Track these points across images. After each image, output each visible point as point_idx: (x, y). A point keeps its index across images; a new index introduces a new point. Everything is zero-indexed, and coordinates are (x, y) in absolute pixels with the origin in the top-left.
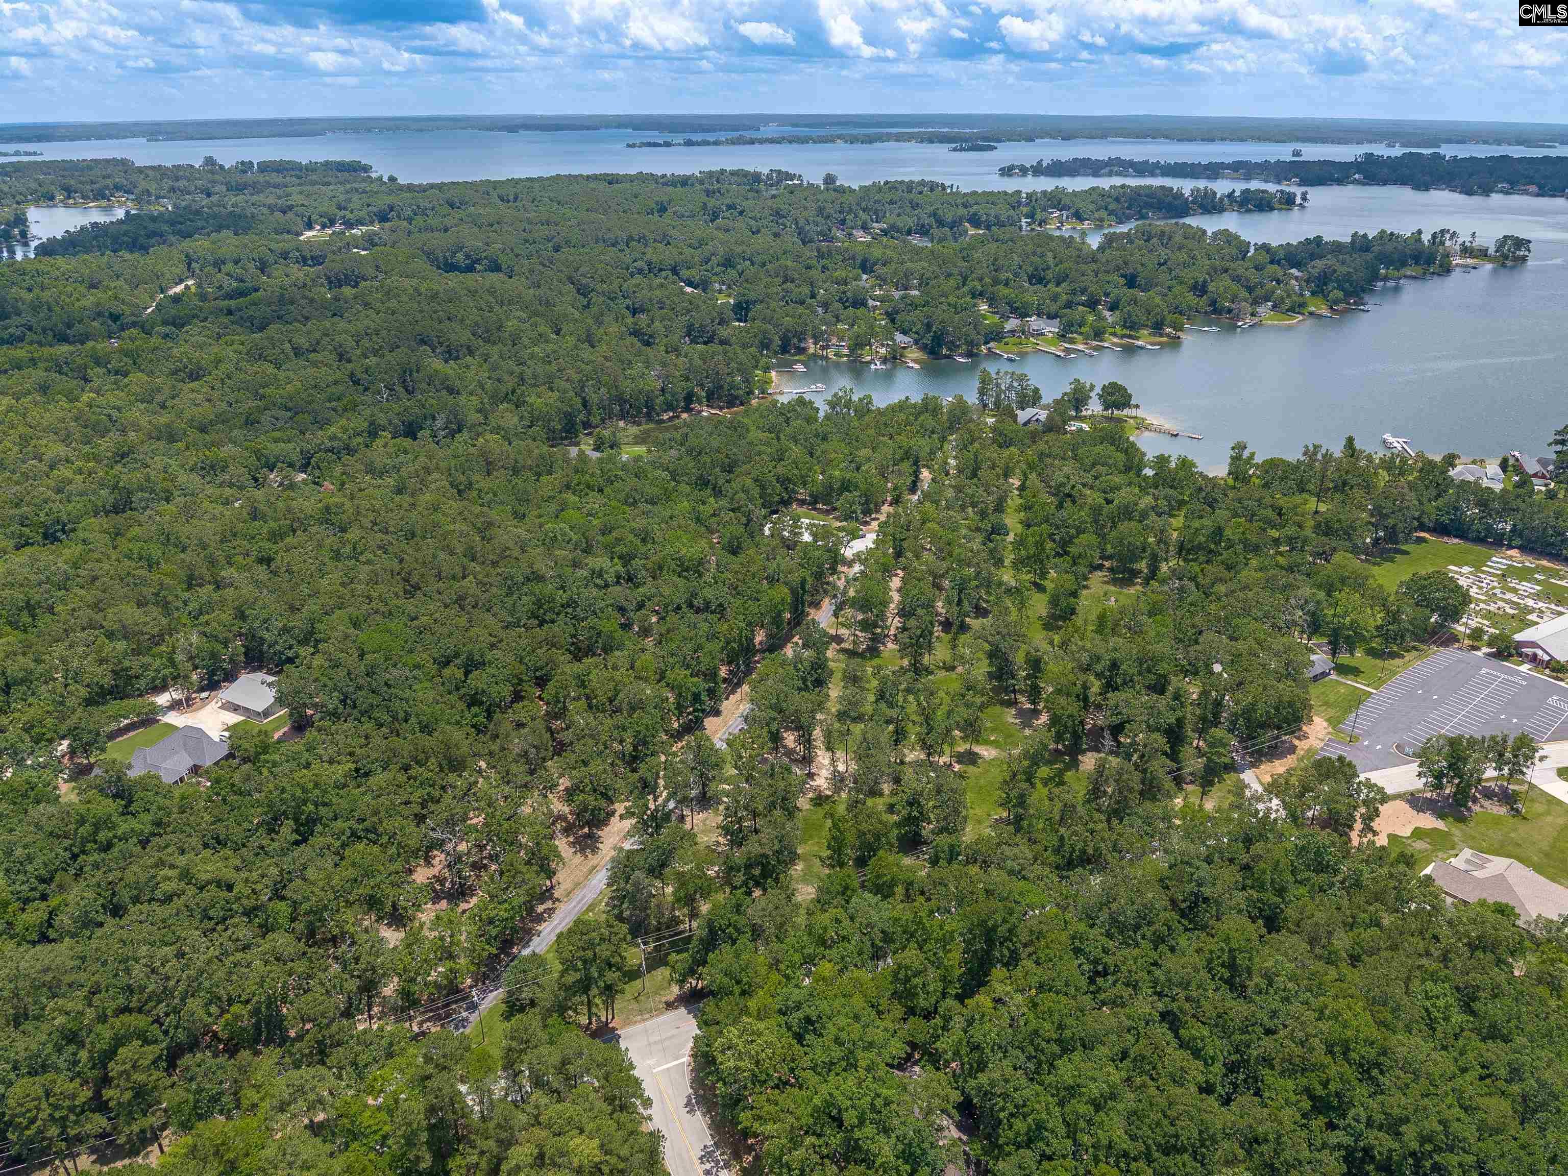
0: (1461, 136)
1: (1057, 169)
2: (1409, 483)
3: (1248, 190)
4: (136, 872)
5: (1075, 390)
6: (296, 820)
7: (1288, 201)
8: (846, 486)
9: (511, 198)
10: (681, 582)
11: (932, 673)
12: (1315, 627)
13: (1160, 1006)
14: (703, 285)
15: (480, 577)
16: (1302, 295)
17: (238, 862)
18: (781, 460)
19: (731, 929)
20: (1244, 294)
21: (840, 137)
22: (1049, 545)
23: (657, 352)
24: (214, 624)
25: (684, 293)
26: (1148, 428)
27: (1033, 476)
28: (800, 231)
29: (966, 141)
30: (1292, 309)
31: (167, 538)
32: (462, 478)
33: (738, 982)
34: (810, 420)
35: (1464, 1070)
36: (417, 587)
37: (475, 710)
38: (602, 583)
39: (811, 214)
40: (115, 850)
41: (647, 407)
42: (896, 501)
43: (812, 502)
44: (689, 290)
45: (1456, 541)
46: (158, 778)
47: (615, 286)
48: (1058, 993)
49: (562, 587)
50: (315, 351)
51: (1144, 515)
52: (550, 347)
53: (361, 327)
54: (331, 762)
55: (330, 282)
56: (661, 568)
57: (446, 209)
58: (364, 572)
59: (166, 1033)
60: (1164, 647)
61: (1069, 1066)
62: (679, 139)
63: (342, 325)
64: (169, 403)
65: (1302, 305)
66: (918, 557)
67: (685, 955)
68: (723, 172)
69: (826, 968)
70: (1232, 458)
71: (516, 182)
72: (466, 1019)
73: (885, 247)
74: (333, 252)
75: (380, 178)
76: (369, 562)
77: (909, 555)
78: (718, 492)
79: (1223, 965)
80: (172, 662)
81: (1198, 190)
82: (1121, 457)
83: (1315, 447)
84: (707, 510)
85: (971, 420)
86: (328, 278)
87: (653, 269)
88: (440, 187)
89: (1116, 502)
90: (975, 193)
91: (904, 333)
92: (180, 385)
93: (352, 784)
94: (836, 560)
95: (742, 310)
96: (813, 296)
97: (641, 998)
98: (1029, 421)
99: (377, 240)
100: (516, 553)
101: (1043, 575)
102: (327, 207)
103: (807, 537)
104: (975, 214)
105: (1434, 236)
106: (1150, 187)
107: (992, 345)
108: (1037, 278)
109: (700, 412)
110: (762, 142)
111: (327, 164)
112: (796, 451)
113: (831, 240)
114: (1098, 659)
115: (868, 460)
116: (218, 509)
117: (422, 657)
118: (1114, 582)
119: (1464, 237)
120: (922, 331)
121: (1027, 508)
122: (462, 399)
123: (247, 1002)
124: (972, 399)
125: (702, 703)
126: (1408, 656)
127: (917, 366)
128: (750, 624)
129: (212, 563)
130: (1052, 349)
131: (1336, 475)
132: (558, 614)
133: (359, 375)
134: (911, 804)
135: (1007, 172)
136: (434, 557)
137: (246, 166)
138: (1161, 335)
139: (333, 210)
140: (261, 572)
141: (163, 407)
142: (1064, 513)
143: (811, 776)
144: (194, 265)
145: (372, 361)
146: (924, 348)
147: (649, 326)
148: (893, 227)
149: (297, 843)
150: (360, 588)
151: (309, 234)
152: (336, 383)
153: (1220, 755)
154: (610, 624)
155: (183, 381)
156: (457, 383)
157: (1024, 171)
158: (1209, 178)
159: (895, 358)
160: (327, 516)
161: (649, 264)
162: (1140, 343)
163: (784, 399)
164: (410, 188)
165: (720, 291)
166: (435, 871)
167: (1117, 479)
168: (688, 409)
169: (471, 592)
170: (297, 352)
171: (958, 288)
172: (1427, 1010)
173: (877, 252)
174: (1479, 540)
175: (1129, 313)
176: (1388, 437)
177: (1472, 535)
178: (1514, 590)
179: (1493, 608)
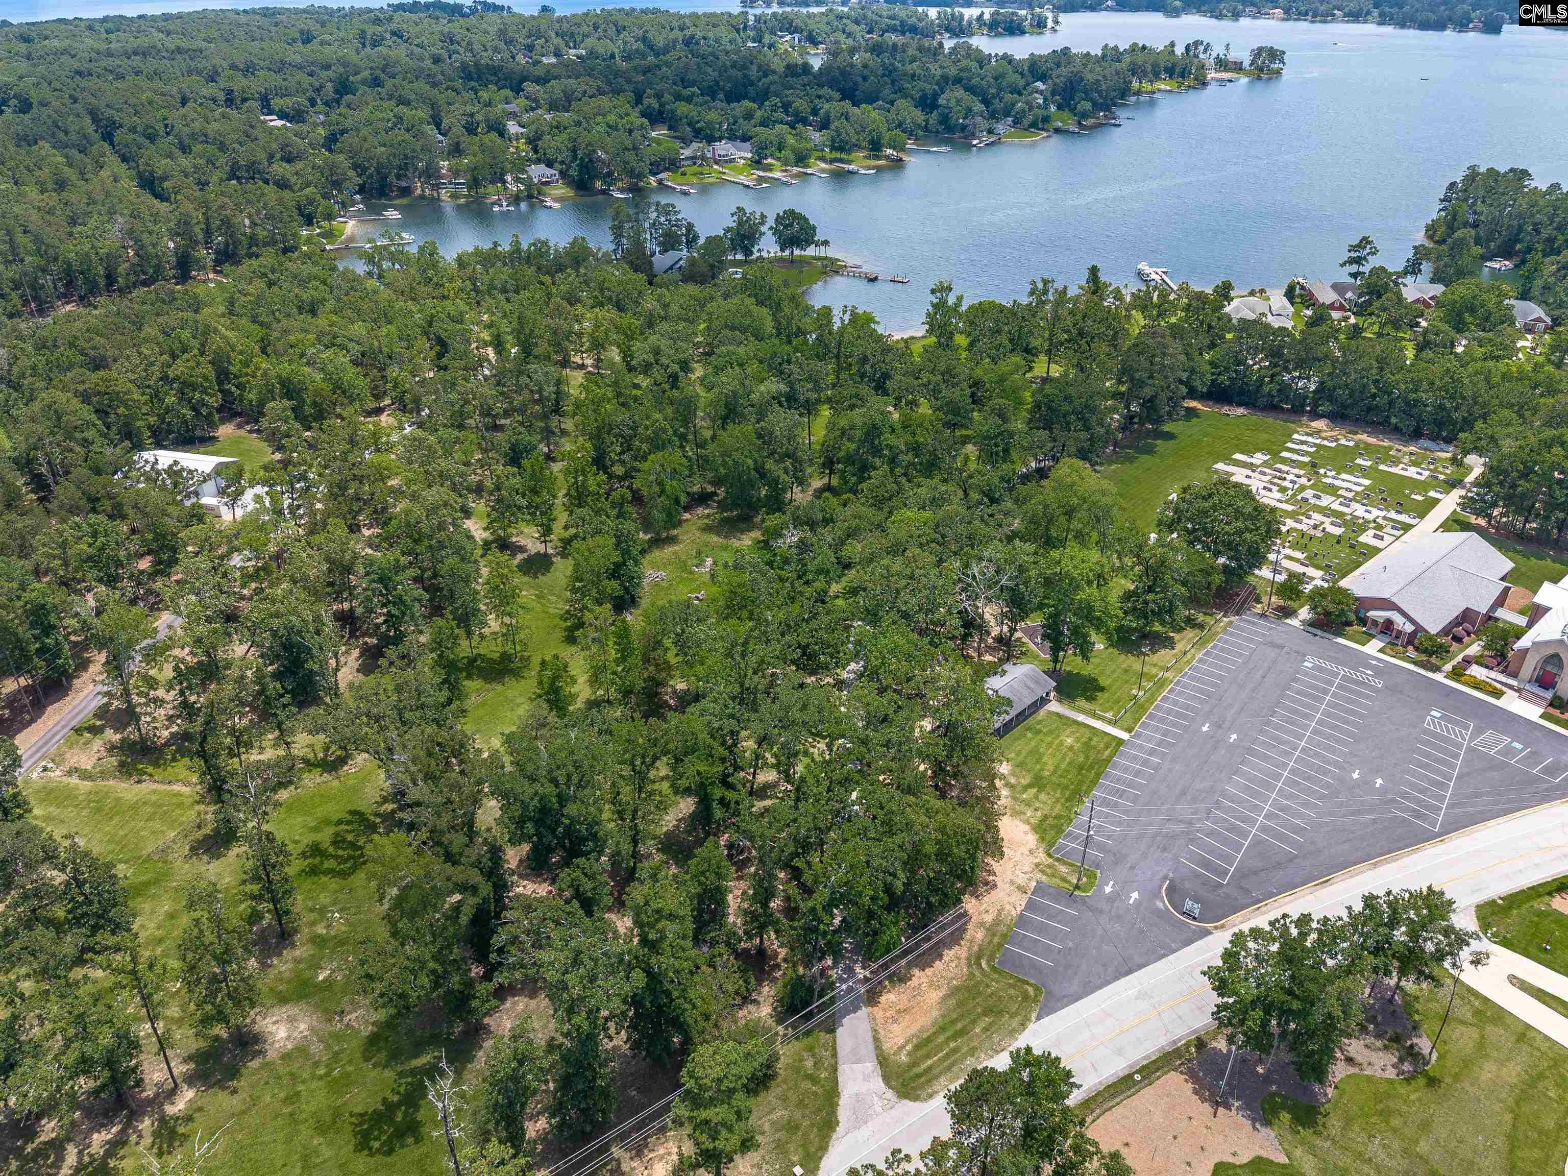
2: (1172, 327)
5: (740, 223)
7: (1040, 24)
14: (297, 116)
16: (1046, 109)
20: (979, 107)
25: (270, 128)
26: (839, 271)
30: (1034, 125)
44: (277, 123)
45: (1240, 411)
65: (1046, 120)
70: (933, 306)
83: (1045, 282)
87: (234, 98)
91: (547, 163)
95: (332, 141)
96: (435, 122)
105: (1187, 48)
107: (663, 175)
120: (572, 162)
127: (556, 205)
130: (742, 179)
131: (1071, 322)
138: (878, 158)
146: (570, 182)
159: (529, 196)
161: (231, 92)
162: (851, 167)
165: (323, 124)
174: (1272, 408)
175: (837, 130)
176: (1144, 266)
177: (1261, 401)
178: (1333, 490)
179: (1305, 525)
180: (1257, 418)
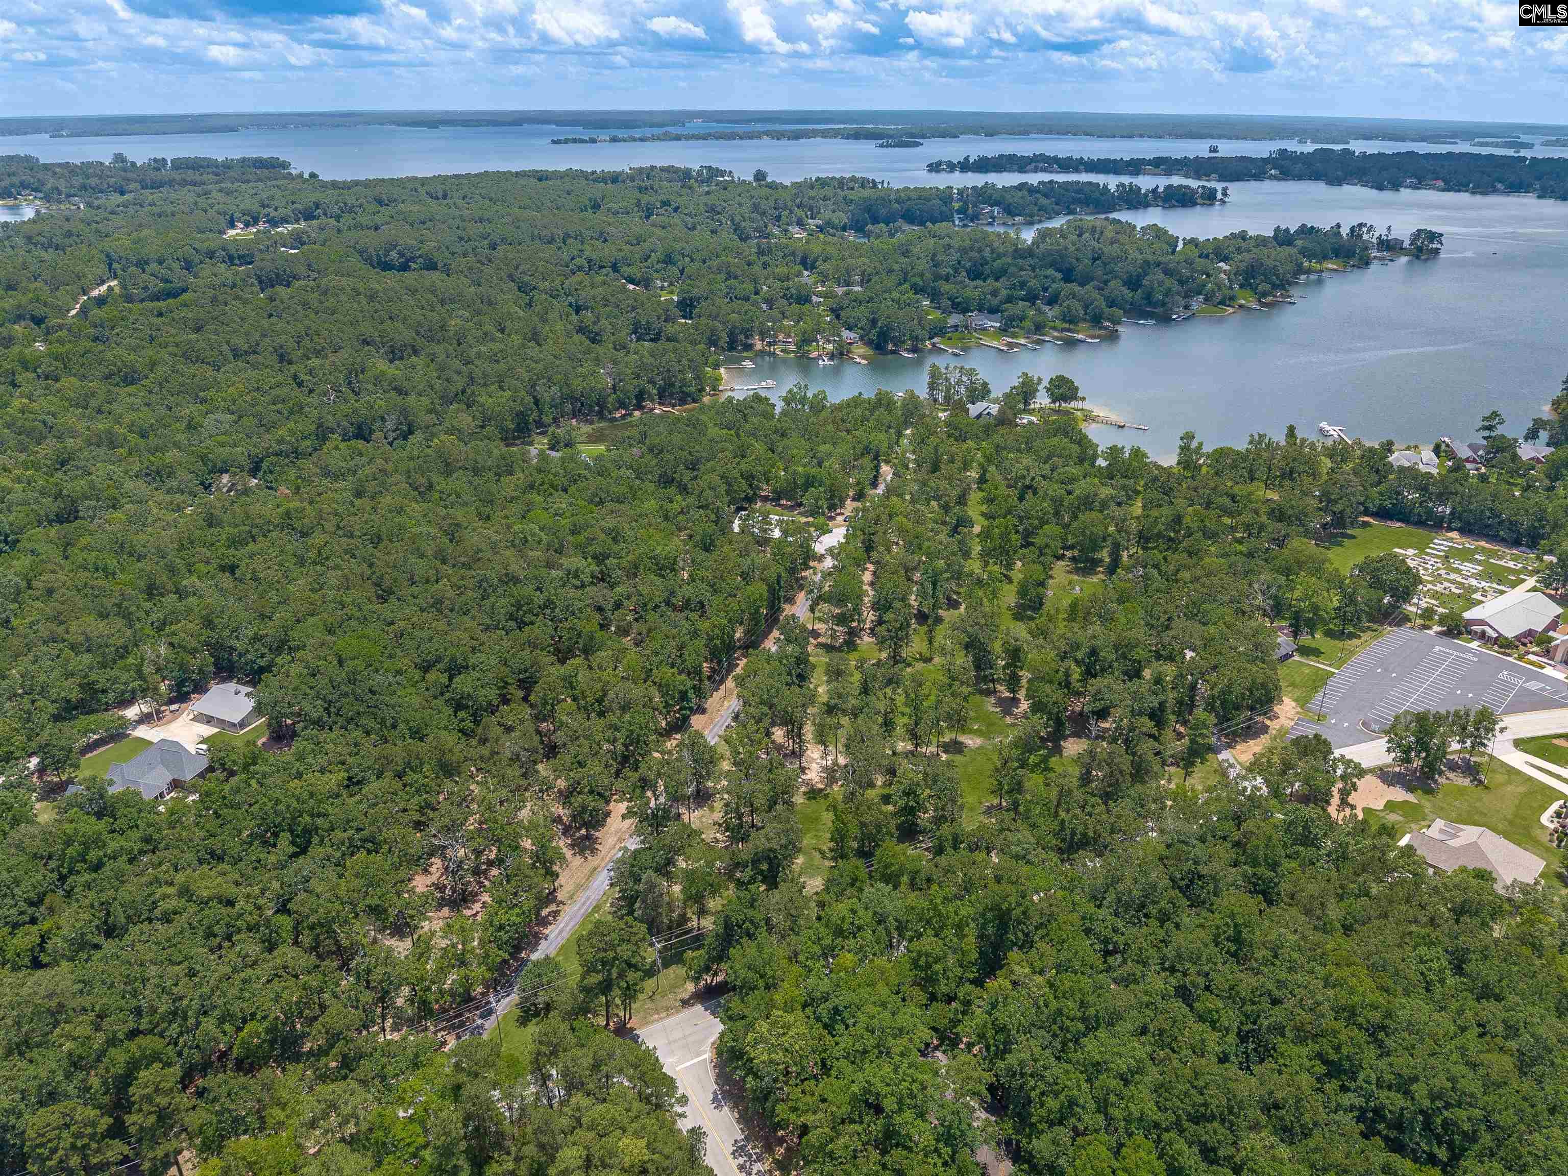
0: (1369, 133)
1: (983, 165)
2: (1352, 469)
3: (1170, 186)
4: (131, 890)
5: (1024, 384)
6: (292, 831)
7: (1210, 197)
8: (809, 483)
9: (440, 195)
10: (658, 581)
11: (909, 665)
12: (1278, 609)
13: (1173, 981)
14: (645, 282)
15: (453, 579)
16: (1231, 288)
17: (237, 877)
18: (743, 457)
19: (747, 924)
20: (1176, 287)
21: (767, 133)
22: (1014, 537)
23: (604, 350)
24: (182, 635)
25: (625, 290)
26: (1094, 419)
27: (992, 468)
28: (737, 228)
29: (891, 137)
30: (1222, 303)
31: (121, 547)
32: (423, 480)
33: (762, 977)
34: (768, 415)
35: (1463, 1029)
36: (390, 592)
37: (462, 714)
38: (578, 583)
39: (746, 210)
40: (107, 868)
41: (598, 404)
42: (860, 496)
43: (776, 498)
44: (631, 287)
45: (1398, 524)
46: (138, 794)
47: (557, 284)
48: (1075, 972)
49: (539, 589)
50: (254, 352)
51: (1104, 505)
52: (497, 347)
53: (301, 328)
54: (323, 771)
55: (260, 282)
56: (636, 567)
57: (374, 207)
58: (333, 577)
59: (180, 1054)
60: (1139, 633)
61: (1095, 1042)
62: (604, 135)
63: (280, 326)
64: (106, 408)
65: (1232, 298)
66: (888, 550)
67: (701, 952)
68: (653, 168)
69: (848, 959)
70: (1182, 448)
71: (443, 179)
72: (482, 1027)
73: (825, 243)
74: (261, 251)
75: (301, 175)
76: (337, 567)
77: (881, 549)
78: (684, 490)
79: (1228, 939)
80: (140, 675)
81: (1123, 185)
82: (1075, 448)
83: (1259, 436)
84: (675, 507)
85: (924, 415)
86: (259, 278)
87: (593, 266)
88: (367, 184)
89: (1077, 492)
90: (907, 188)
91: (850, 329)
92: (116, 389)
93: (344, 793)
94: (809, 556)
95: (687, 306)
96: (756, 293)
97: (657, 997)
98: (979, 416)
99: (305, 238)
100: (489, 554)
101: (1010, 566)
102: (252, 205)
103: (777, 534)
104: (908, 210)
105: (1352, 229)
106: (1078, 183)
107: (936, 340)
108: (976, 274)
109: (652, 409)
110: (688, 138)
111: (243, 160)
112: (759, 447)
113: (768, 236)
114: (1078, 647)
115: (830, 455)
116: (171, 517)
117: (404, 662)
118: (1077, 571)
119: (1380, 231)
120: (867, 327)
121: (990, 501)
122: (412, 399)
123: (264, 1018)
124: (923, 393)
125: (689, 701)
126: (1365, 636)
127: (864, 362)
128: (730, 621)
129: (172, 570)
130: (995, 344)
131: (1283, 463)
132: (537, 615)
133: (303, 377)
134: (907, 794)
135: (934, 168)
136: (405, 560)
137: (159, 164)
138: (1100, 329)
139: (255, 207)
140: (226, 580)
141: (100, 411)
142: (1025, 505)
143: (803, 770)
144: (115, 265)
145: (314, 362)
146: (869, 343)
147: (595, 323)
148: (829, 223)
149: (295, 855)
150: (331, 593)
151: (232, 232)
152: (279, 385)
153: (1203, 736)
154: (588, 625)
155: (117, 385)
156: (405, 384)
157: (952, 167)
158: (1131, 174)
159: (841, 354)
160: (287, 522)
161: (590, 261)
162: (1080, 337)
163: (739, 396)
164: (334, 184)
165: (662, 288)
166: (434, 878)
167: (1074, 471)
168: (639, 407)
169: (448, 595)
170: (237, 354)
171: (900, 284)
172: (1422, 974)
173: (816, 248)
174: (1420, 523)
175: (1068, 307)
176: (1324, 425)
177: (1414, 519)
178: (1458, 571)
179: (1439, 588)
180: (1411, 529)
